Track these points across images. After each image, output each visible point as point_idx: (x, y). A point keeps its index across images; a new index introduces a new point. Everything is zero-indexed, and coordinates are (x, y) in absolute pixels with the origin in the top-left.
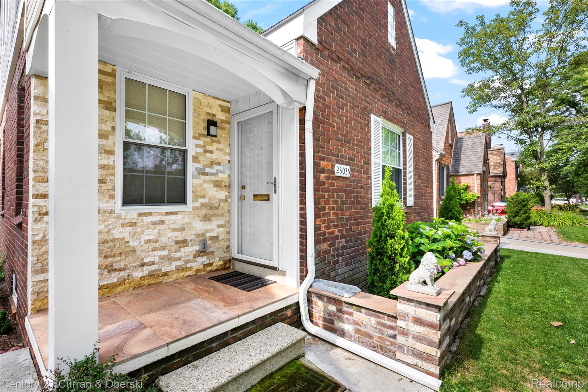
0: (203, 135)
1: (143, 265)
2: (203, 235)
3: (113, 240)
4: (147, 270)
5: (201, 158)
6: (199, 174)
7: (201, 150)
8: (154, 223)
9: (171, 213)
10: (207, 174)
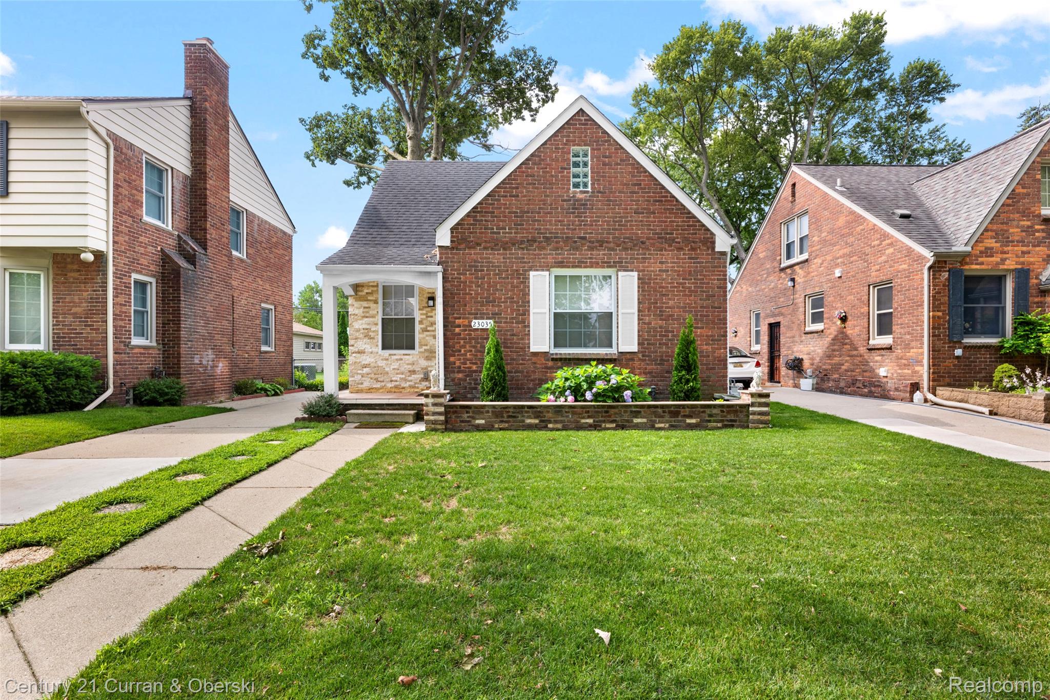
0: (425, 307)
1: (391, 381)
2: (426, 368)
3: (378, 367)
4: (393, 384)
5: (424, 322)
6: (423, 331)
7: (424, 317)
8: (397, 360)
9: (406, 355)
10: (428, 331)
